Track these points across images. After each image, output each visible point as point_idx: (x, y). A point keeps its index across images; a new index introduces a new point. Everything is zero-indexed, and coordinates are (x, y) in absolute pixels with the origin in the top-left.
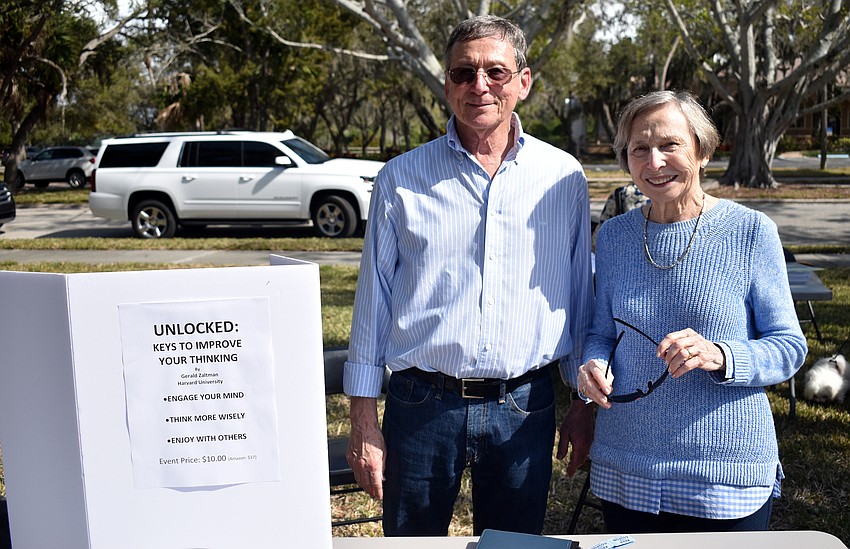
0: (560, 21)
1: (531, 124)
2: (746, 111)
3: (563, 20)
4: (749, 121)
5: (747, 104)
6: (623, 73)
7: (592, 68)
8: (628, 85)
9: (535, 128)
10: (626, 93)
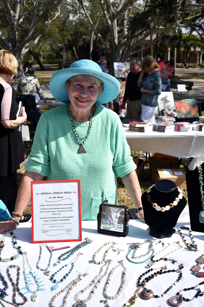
0: (45, 17)
1: (46, 54)
2: (114, 52)
3: (46, 17)
4: (115, 56)
5: (114, 49)
6: (80, 34)
7: (65, 33)
8: (82, 39)
9: (48, 56)
10: (81, 42)
